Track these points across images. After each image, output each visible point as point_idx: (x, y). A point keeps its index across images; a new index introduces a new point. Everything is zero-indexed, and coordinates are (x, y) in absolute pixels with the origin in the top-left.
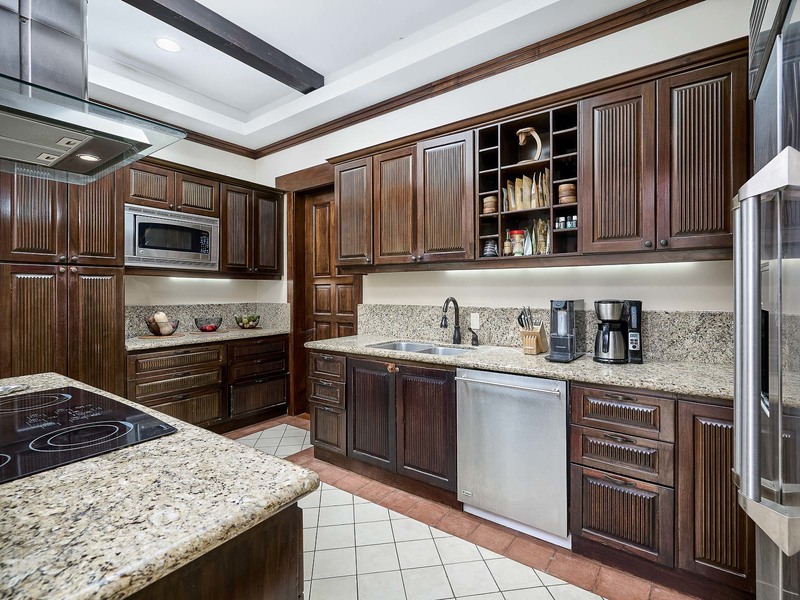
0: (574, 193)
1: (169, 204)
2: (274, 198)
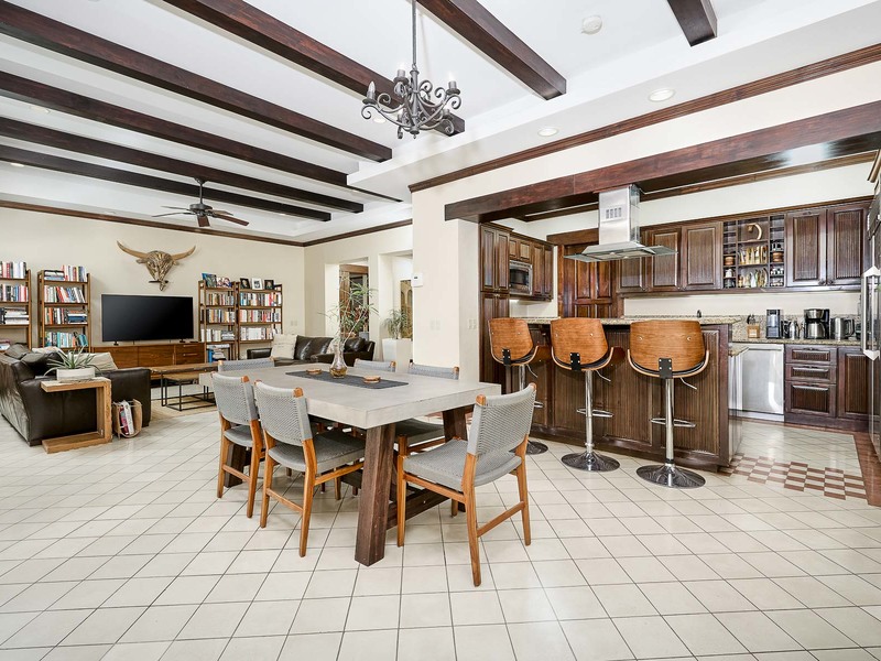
0: (781, 257)
1: (518, 258)
2: (551, 250)
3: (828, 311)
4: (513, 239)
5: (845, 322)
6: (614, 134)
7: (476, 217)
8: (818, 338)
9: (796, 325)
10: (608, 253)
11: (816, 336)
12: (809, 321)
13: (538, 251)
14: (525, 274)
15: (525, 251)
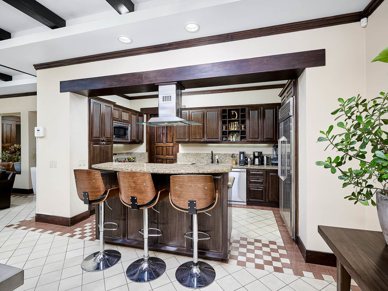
0: (245, 128)
1: (120, 120)
2: (142, 116)
3: (261, 152)
4: (116, 108)
5: (267, 158)
6: (167, 50)
7: (86, 92)
8: (258, 165)
9: (250, 159)
10: (164, 122)
11: (257, 164)
12: (255, 157)
13: (134, 117)
14: (125, 129)
15: (125, 116)
